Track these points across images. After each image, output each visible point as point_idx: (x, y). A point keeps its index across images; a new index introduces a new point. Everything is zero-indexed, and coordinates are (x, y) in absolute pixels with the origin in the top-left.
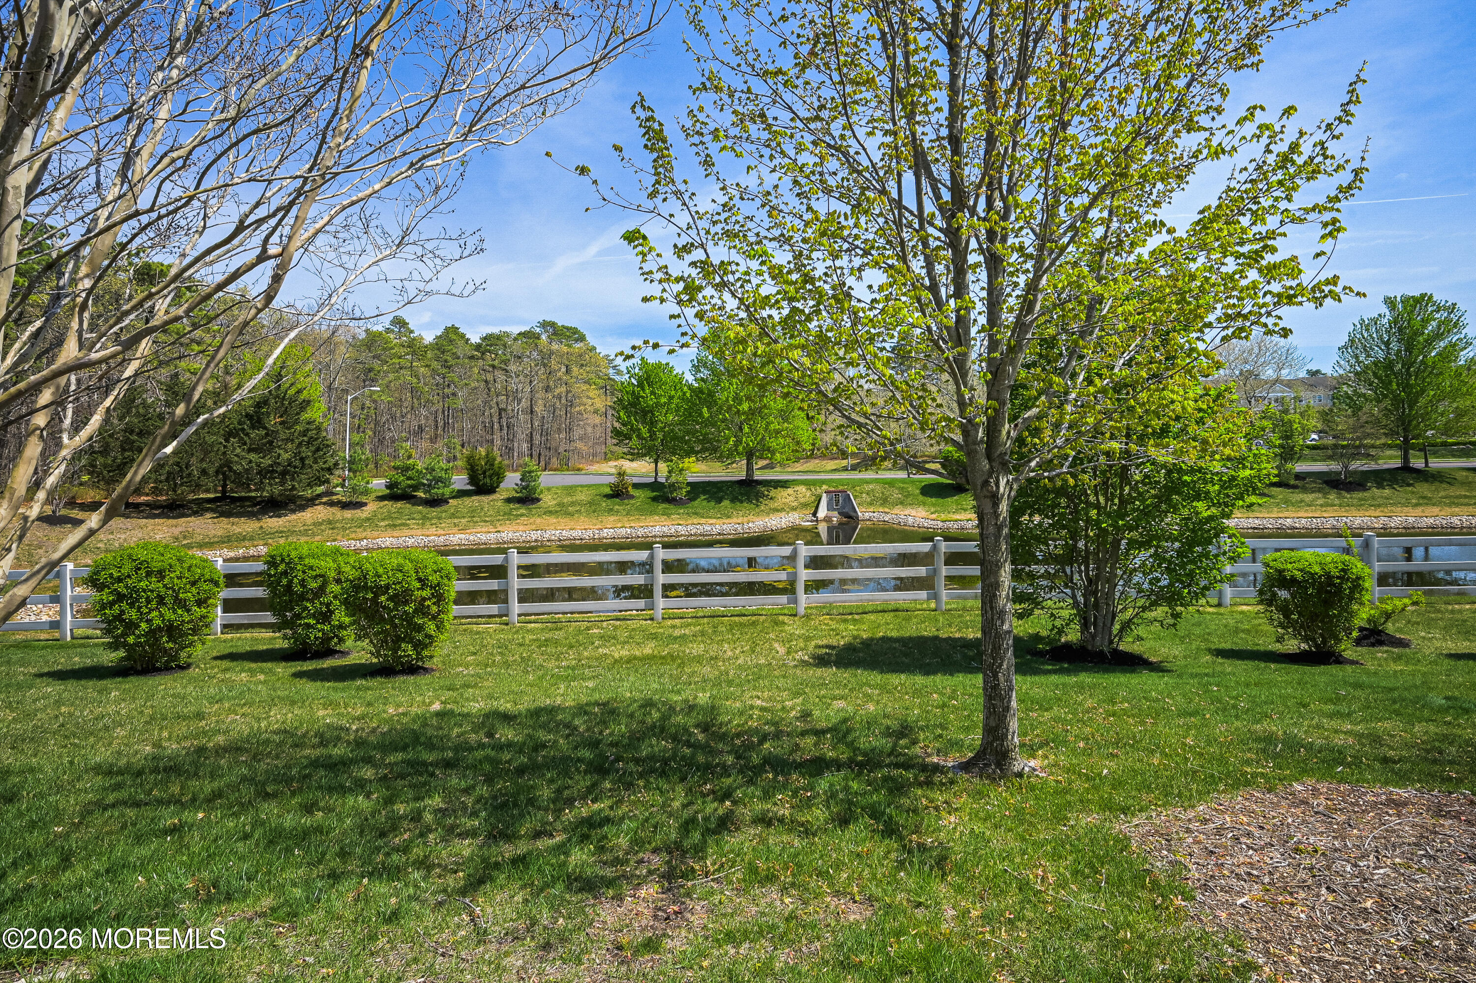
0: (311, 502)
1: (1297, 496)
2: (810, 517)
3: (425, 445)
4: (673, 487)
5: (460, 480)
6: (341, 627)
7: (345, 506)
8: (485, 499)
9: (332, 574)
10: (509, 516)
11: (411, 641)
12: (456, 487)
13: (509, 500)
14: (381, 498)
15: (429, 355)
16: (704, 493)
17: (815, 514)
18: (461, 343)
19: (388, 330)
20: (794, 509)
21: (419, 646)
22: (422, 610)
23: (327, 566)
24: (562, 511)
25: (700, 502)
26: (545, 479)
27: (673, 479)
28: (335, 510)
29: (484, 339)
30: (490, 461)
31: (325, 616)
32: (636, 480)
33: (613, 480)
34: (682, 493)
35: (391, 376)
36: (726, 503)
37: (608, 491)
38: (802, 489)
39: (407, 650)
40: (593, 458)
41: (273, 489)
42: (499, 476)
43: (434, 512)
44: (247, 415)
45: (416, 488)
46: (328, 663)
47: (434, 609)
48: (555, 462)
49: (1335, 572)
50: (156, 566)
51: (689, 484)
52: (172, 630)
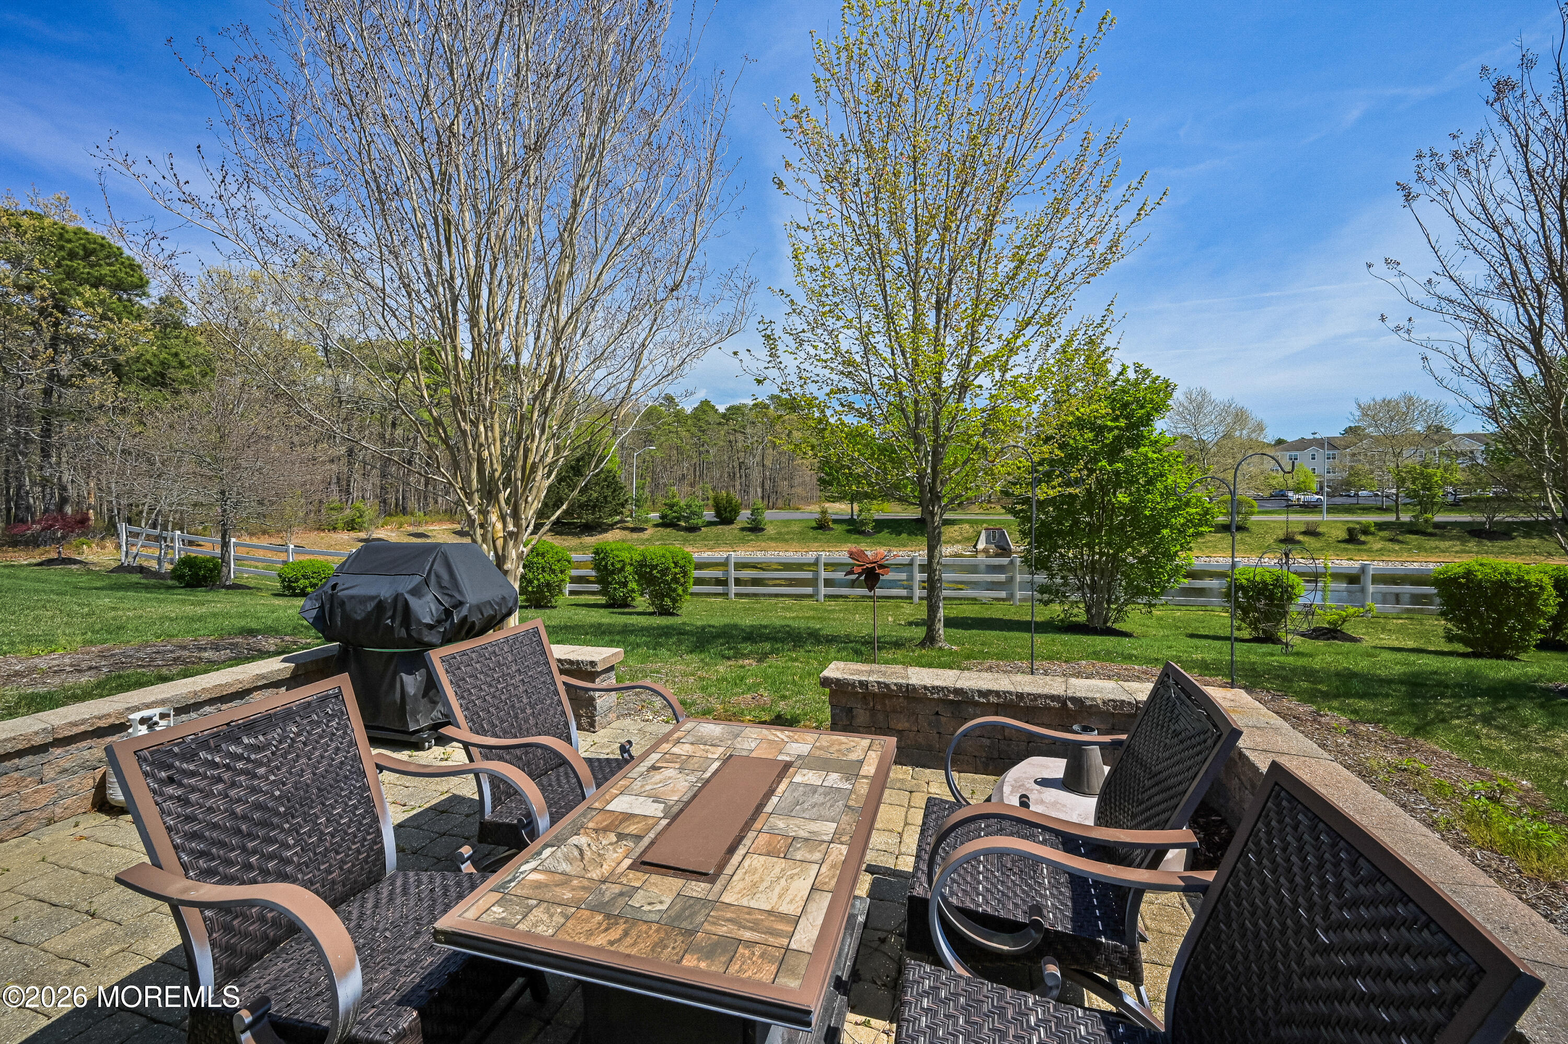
0: (611, 527)
1: (1433, 543)
2: (971, 548)
3: (686, 489)
4: (863, 523)
5: (709, 514)
6: (633, 591)
7: (633, 530)
8: (726, 528)
9: (628, 561)
10: (743, 541)
11: (670, 597)
12: (707, 519)
13: (743, 529)
14: (657, 526)
15: (689, 422)
16: (888, 527)
17: (975, 546)
18: (711, 413)
19: (661, 405)
20: (958, 542)
21: (674, 601)
22: (675, 580)
23: (625, 556)
24: (780, 538)
25: (885, 534)
26: (769, 515)
27: (864, 515)
28: (626, 532)
29: (728, 409)
30: (729, 501)
31: (625, 585)
32: (834, 517)
33: (818, 516)
34: (869, 528)
35: (663, 439)
36: (904, 535)
37: (814, 524)
38: (967, 526)
39: (668, 602)
40: (808, 500)
41: (588, 517)
42: (735, 511)
43: (691, 536)
44: (572, 467)
45: (679, 519)
46: (626, 610)
47: (682, 580)
48: (780, 503)
49: (1269, 581)
50: (541, 550)
51: (874, 521)
52: (548, 585)
